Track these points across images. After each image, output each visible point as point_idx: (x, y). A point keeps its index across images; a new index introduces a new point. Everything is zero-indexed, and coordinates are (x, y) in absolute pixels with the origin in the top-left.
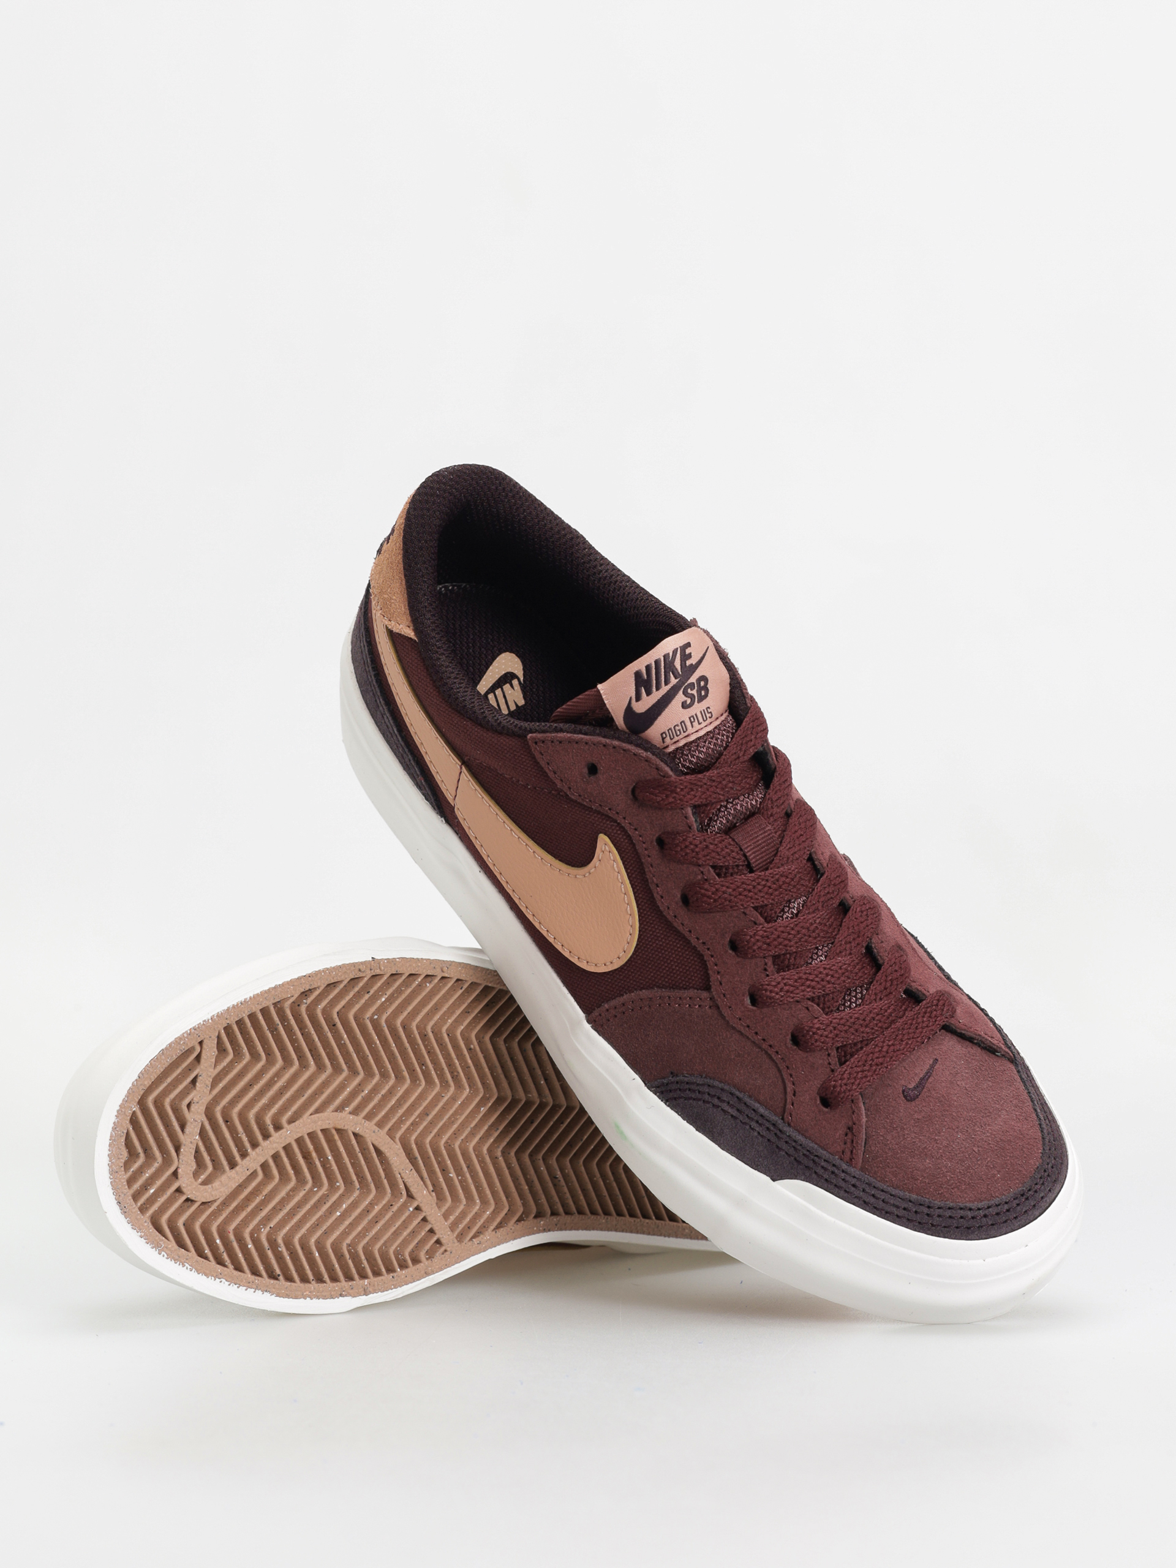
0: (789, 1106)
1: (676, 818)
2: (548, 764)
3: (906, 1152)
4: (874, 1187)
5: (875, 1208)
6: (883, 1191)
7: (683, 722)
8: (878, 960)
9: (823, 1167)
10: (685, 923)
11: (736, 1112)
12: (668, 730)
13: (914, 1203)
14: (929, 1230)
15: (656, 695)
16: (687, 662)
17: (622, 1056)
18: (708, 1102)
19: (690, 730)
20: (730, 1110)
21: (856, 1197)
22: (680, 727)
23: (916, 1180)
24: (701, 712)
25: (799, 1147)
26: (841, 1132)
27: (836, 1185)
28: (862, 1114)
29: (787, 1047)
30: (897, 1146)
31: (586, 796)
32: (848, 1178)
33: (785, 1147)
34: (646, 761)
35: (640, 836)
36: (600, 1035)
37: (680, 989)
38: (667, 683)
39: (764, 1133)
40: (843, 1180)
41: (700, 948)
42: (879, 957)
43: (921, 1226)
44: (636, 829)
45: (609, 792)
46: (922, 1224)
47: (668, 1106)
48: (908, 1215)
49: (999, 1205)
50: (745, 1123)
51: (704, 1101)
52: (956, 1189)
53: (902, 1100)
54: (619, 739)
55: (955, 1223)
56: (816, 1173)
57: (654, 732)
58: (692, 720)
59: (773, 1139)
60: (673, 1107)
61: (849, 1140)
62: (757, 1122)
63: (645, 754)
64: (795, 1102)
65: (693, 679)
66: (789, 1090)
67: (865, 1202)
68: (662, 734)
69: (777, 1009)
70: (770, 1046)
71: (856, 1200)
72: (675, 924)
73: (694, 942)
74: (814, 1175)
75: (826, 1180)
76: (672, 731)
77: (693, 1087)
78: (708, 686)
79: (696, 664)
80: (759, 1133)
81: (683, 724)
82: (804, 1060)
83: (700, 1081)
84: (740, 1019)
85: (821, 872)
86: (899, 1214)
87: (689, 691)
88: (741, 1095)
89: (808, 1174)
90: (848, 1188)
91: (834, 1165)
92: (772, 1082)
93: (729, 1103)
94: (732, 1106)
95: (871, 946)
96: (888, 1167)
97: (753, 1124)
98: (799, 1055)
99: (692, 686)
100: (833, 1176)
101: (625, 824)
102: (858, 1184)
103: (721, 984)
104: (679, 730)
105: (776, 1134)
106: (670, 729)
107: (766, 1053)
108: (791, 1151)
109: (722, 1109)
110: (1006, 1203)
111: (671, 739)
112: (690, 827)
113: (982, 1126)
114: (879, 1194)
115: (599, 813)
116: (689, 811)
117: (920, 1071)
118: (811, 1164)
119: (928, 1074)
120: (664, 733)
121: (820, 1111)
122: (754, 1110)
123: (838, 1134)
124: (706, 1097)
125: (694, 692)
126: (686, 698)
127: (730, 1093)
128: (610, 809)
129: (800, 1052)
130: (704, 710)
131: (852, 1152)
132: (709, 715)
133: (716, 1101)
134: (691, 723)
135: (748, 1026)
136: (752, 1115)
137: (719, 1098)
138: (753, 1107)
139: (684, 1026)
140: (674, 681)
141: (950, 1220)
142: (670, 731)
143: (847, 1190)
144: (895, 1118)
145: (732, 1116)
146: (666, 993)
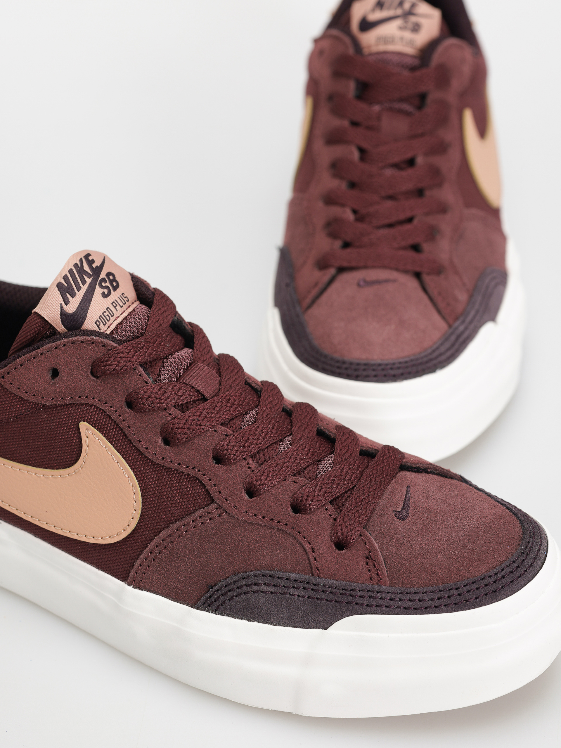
0: (313, 562)
1: (133, 378)
2: (19, 388)
3: (420, 557)
4: (407, 593)
5: (415, 609)
6: (415, 593)
7: (108, 308)
8: (330, 436)
9: (360, 597)
10: (173, 459)
11: (273, 588)
12: (99, 318)
13: (443, 591)
14: (465, 606)
15: (80, 295)
16: (93, 265)
17: (165, 596)
18: (248, 592)
19: (116, 314)
20: (269, 589)
21: (396, 608)
22: (107, 313)
23: (437, 574)
24: (119, 297)
25: (335, 590)
26: (362, 563)
27: (377, 606)
28: (372, 541)
29: (291, 517)
30: (410, 556)
31: (57, 396)
32: (384, 595)
33: (323, 596)
34: (93, 343)
35: (111, 407)
36: (142, 590)
37: (190, 514)
38: (84, 282)
39: (303, 593)
40: (381, 598)
41: (193, 473)
42: (330, 434)
43: (457, 606)
44: (106, 403)
45: (74, 383)
46: (458, 604)
47: (219, 614)
48: (444, 601)
49: (509, 565)
50: (284, 593)
51: (244, 593)
52: (471, 568)
53: (398, 521)
54: (65, 337)
55: (482, 592)
56: (357, 604)
57: (89, 324)
58: (115, 305)
59: (312, 594)
60: (222, 613)
61: (371, 567)
62: (294, 587)
63: (89, 338)
64: (316, 557)
65: (103, 275)
66: (307, 549)
67: (405, 608)
68: (96, 323)
69: (272, 491)
70: (279, 522)
71: (398, 610)
72: (166, 464)
73: (186, 471)
74: (356, 606)
75: (367, 605)
76: (102, 317)
77: (231, 587)
78: (116, 279)
79: (100, 266)
80: (299, 596)
81: (108, 309)
82: (310, 520)
83: (235, 579)
84: (246, 512)
85: (259, 390)
86: (436, 605)
87: (104, 284)
88: (272, 572)
89: (351, 608)
90: (387, 603)
91: (368, 591)
92: (292, 550)
93: (265, 584)
94: (269, 585)
95: (321, 429)
96: (411, 573)
97: (292, 591)
98: (302, 518)
99: (103, 280)
100: (372, 599)
101: (96, 402)
102: (393, 596)
103: (220, 492)
104: (108, 315)
105: (312, 590)
106: (101, 316)
107: (278, 529)
108: (330, 597)
109: (262, 592)
110: (514, 562)
111: (104, 325)
112: (146, 383)
113: (466, 519)
114: (413, 597)
115: (72, 405)
116: (141, 369)
117: (401, 495)
118: (350, 599)
119: (407, 497)
120: (97, 321)
121: (339, 555)
122: (287, 579)
123: (361, 566)
124: (246, 589)
125: (108, 284)
126: (102, 290)
127: (263, 576)
128: (80, 397)
129: (304, 516)
130: (120, 296)
131: (378, 574)
132: (126, 299)
133: (254, 588)
134: (115, 307)
135: (255, 515)
136: (288, 583)
137: (255, 584)
138: (285, 577)
139: (205, 541)
140: (88, 280)
141: (478, 591)
142: (101, 318)
143: (387, 605)
144: (398, 536)
145: (272, 593)
146: (179, 524)
